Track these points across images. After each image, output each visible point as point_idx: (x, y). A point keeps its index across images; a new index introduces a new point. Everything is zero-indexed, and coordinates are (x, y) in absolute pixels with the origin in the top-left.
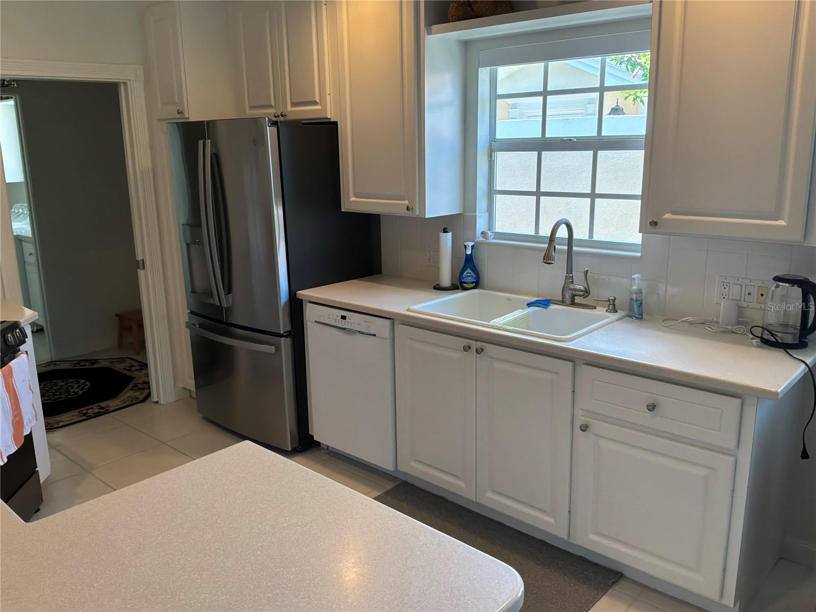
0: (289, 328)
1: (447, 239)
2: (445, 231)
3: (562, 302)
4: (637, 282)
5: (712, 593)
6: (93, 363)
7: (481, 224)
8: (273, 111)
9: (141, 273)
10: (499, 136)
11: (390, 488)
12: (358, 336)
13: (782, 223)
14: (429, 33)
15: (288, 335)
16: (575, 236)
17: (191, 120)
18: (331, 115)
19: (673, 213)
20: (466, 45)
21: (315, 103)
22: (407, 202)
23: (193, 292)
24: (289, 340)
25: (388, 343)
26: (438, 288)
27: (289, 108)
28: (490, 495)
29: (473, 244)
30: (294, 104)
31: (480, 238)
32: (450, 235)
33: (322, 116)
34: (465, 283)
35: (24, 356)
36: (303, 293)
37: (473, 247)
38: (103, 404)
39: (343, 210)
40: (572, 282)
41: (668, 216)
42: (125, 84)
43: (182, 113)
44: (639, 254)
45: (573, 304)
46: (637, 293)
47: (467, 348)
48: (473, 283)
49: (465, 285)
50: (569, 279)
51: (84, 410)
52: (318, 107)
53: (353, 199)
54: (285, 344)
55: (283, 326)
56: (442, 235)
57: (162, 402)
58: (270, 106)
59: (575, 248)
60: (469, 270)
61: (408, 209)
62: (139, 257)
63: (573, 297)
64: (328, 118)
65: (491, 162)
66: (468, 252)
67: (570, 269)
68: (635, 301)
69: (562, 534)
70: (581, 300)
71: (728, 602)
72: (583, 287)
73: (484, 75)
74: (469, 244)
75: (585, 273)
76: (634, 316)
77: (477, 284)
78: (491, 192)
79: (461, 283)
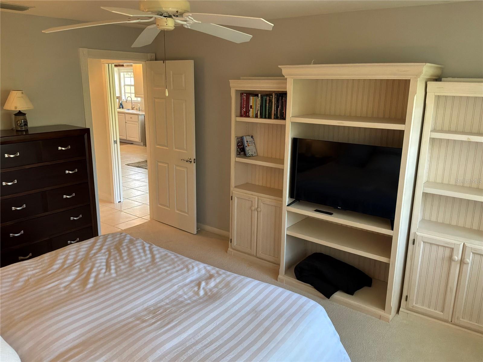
4: (139, 106)
5: (138, 141)
7: (123, 98)
10: (126, 84)
16: (132, 99)
31: (123, 100)
32: (118, 100)
41: (136, 95)
44: (140, 101)
50: (132, 106)
59: (132, 101)
60: (121, 106)
63: (133, 109)
65: (125, 88)
66: (121, 102)
67: (132, 104)
68: (139, 108)
69: (126, 139)
70: (134, 109)
71: (140, 141)
72: (133, 107)
73: (122, 74)
74: (121, 101)
75: (134, 105)
76: (139, 111)
77: (123, 108)
78: (125, 93)
79: (120, 108)
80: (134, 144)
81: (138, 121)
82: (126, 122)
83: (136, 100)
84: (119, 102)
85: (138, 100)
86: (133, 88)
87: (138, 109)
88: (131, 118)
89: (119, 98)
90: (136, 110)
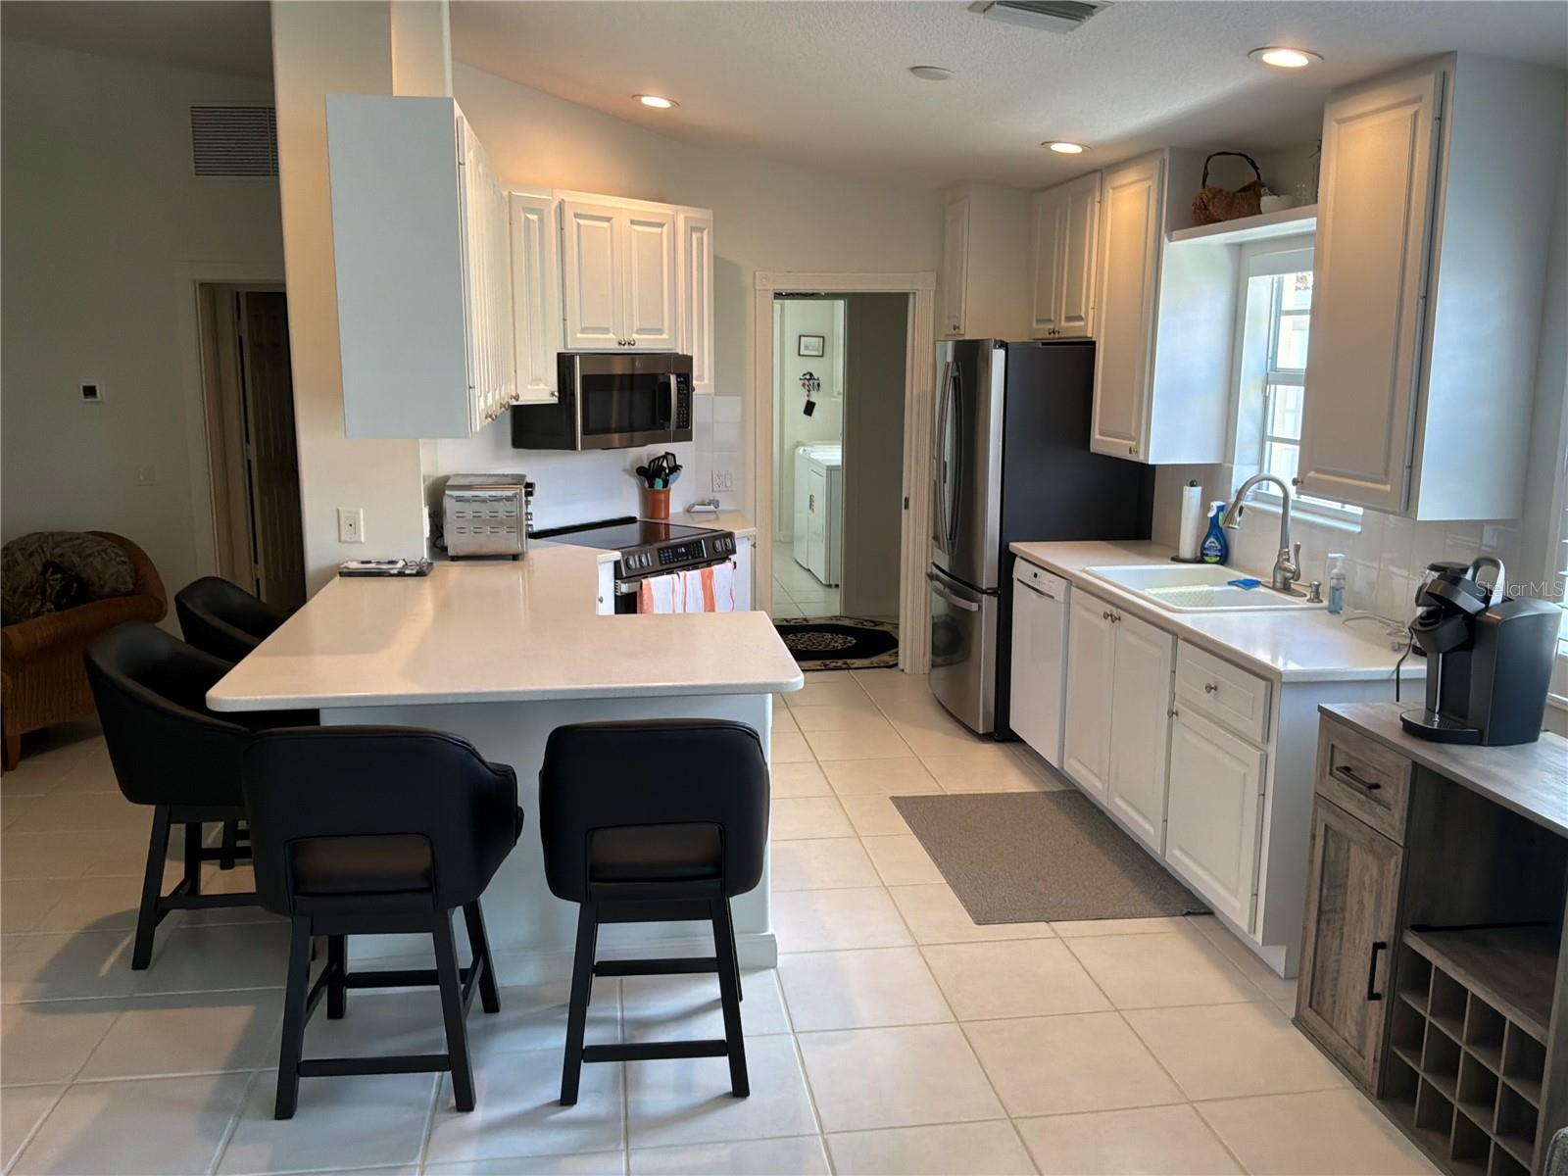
0: (995, 585)
1: (1192, 495)
2: (1192, 485)
3: (1275, 588)
4: (1339, 564)
6: (877, 625)
7: (1238, 479)
8: (1051, 327)
9: (904, 513)
10: (1280, 363)
11: (1055, 790)
12: (1043, 597)
13: (1388, 487)
14: (1170, 241)
15: (993, 592)
17: (967, 338)
18: (1091, 333)
19: (1317, 472)
20: (1239, 248)
21: (1080, 319)
22: (1132, 444)
23: (935, 538)
24: (995, 600)
25: (1063, 607)
26: (1177, 559)
27: (1064, 324)
28: (1118, 801)
29: (1222, 503)
30: (1069, 319)
31: (1233, 499)
32: (1197, 491)
33: (1085, 335)
34: (1207, 555)
35: (730, 564)
36: (1016, 546)
37: (1221, 509)
38: (848, 661)
39: (1092, 451)
40: (1288, 560)
41: (1312, 474)
42: (914, 293)
43: (959, 328)
44: (1357, 529)
45: (1286, 588)
46: (1338, 579)
47: (1106, 616)
48: (1217, 556)
49: (1207, 558)
50: (1283, 556)
51: (827, 662)
52: (1082, 323)
53: (1098, 437)
54: (991, 605)
55: (990, 581)
56: (1188, 489)
57: (907, 671)
58: (1050, 320)
59: (1292, 513)
60: (1212, 539)
61: (1131, 451)
62: (905, 494)
63: (1286, 581)
64: (1087, 337)
65: (1266, 399)
66: (1211, 514)
67: (1284, 542)
68: (1335, 589)
70: (1292, 585)
71: (1259, 938)
72: (1293, 567)
73: (1259, 288)
74: (1215, 504)
75: (1297, 548)
76: (1334, 610)
77: (1224, 559)
78: (1264, 438)
79: (1203, 555)
80: (1217, 918)
81: (1257, 734)
82: (1172, 713)
84: (1205, 506)
87: (1325, 591)
88: (1209, 688)
89: (1209, 476)
90: (1301, 603)
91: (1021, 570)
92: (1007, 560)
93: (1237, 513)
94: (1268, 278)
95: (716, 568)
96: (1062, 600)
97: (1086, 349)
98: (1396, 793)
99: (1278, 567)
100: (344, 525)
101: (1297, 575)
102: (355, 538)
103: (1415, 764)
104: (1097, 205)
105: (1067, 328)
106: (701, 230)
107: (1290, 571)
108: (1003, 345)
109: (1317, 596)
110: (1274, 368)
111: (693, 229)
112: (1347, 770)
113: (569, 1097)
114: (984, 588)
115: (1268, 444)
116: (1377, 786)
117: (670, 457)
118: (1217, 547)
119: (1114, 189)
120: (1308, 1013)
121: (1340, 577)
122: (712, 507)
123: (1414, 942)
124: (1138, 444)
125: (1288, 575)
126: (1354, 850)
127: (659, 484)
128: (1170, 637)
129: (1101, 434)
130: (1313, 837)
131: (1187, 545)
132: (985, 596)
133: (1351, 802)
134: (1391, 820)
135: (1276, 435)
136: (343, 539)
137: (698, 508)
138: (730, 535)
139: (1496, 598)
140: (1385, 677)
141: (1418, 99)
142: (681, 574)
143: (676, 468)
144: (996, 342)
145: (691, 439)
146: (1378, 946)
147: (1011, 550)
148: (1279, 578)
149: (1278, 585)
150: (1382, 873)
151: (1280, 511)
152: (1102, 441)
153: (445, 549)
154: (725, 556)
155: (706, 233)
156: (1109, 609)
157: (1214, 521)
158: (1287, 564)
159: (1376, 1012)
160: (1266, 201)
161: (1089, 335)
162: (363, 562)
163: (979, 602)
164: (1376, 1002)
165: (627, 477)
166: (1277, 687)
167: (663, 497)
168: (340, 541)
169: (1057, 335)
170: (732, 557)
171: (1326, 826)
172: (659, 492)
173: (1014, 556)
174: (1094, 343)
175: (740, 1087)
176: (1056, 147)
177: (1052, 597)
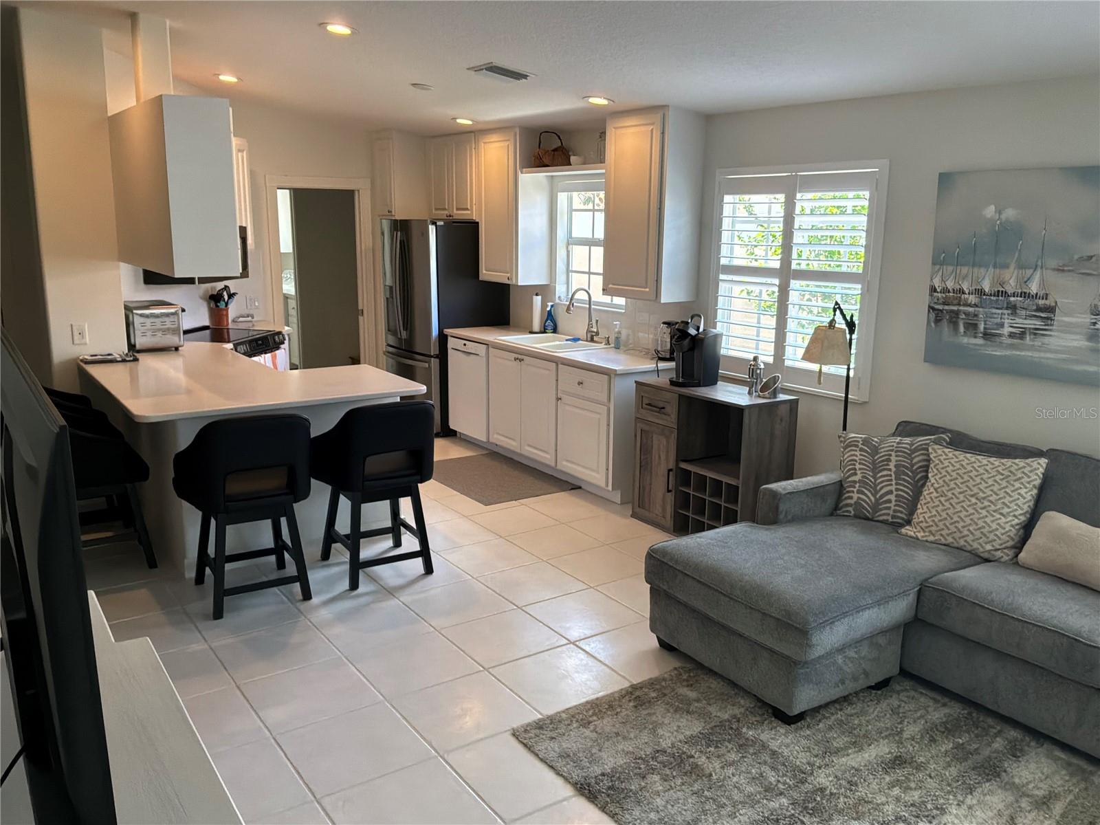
0: (438, 353)
1: (537, 300)
2: (537, 295)
3: (587, 341)
4: (618, 326)
5: (603, 484)
7: (560, 290)
8: (446, 212)
9: (361, 318)
10: (574, 235)
12: (472, 355)
13: (647, 290)
14: (522, 174)
15: (437, 357)
16: (593, 299)
18: (475, 217)
19: (614, 284)
20: (552, 176)
21: (467, 209)
22: (509, 275)
23: (389, 330)
24: (438, 360)
25: (485, 359)
26: (532, 332)
27: (455, 211)
28: (527, 448)
29: (552, 304)
30: (457, 209)
31: (557, 301)
32: (539, 298)
33: (471, 218)
34: (547, 329)
35: (283, 350)
36: (447, 331)
37: (552, 306)
39: (480, 279)
40: (592, 327)
41: (611, 286)
42: (358, 191)
43: (391, 212)
44: (624, 311)
45: (592, 340)
46: (617, 333)
47: (516, 359)
48: (551, 329)
49: (547, 331)
50: (590, 325)
52: (469, 212)
53: (484, 272)
54: (435, 363)
55: (434, 350)
56: (535, 297)
58: (445, 209)
59: (593, 307)
60: (549, 321)
61: (508, 279)
62: (360, 308)
63: (592, 337)
65: (568, 252)
66: (548, 309)
67: (590, 320)
68: (617, 338)
69: (553, 464)
70: (595, 338)
71: (610, 488)
72: (595, 330)
73: (562, 197)
74: (550, 304)
75: (597, 321)
76: (617, 347)
77: (555, 331)
78: (568, 271)
79: (545, 329)
80: (583, 489)
81: (604, 397)
82: (558, 399)
83: (610, 302)
84: (544, 305)
85: (614, 302)
86: (598, 252)
87: (612, 340)
88: (580, 383)
89: (544, 290)
90: (602, 346)
91: (452, 343)
92: (443, 339)
93: (571, 306)
94: (566, 193)
95: (277, 352)
96: (484, 355)
97: (473, 227)
98: (672, 410)
99: (588, 331)
100: (75, 334)
101: (597, 333)
102: (83, 341)
103: (680, 395)
104: (473, 150)
105: (456, 214)
106: (242, 151)
107: (594, 332)
108: (434, 223)
109: (608, 343)
110: (571, 237)
111: (239, 151)
112: (649, 405)
113: (354, 585)
114: (432, 354)
115: (570, 274)
116: (663, 408)
117: (227, 289)
118: (551, 324)
119: (485, 143)
120: (638, 510)
121: (619, 333)
122: (250, 319)
123: (683, 465)
124: (512, 274)
125: (594, 334)
126: (655, 437)
127: (222, 305)
128: (554, 364)
129: (486, 270)
130: (636, 436)
131: (536, 325)
132: (432, 359)
133: (651, 417)
134: (671, 419)
135: (574, 269)
136: (75, 342)
137: (241, 319)
138: (279, 333)
139: (701, 330)
140: (653, 369)
141: (653, 124)
142: (263, 356)
143: (231, 296)
144: (431, 221)
145: (248, 277)
146: (670, 470)
147: (445, 333)
148: (589, 336)
149: (589, 339)
150: (668, 442)
151: (588, 306)
152: (486, 274)
153: (135, 346)
154: (277, 346)
155: (245, 152)
156: (516, 356)
157: (549, 313)
158: (593, 329)
159: (670, 497)
160: (573, 159)
161: (474, 218)
162: (92, 356)
163: (429, 362)
164: (669, 494)
165: (201, 301)
166: (612, 376)
167: (225, 313)
168: (73, 343)
169: (451, 218)
170: (282, 346)
171: (641, 430)
172: (222, 309)
173: (446, 336)
174: (478, 223)
175: (429, 569)
176: (458, 121)
177: (478, 355)
